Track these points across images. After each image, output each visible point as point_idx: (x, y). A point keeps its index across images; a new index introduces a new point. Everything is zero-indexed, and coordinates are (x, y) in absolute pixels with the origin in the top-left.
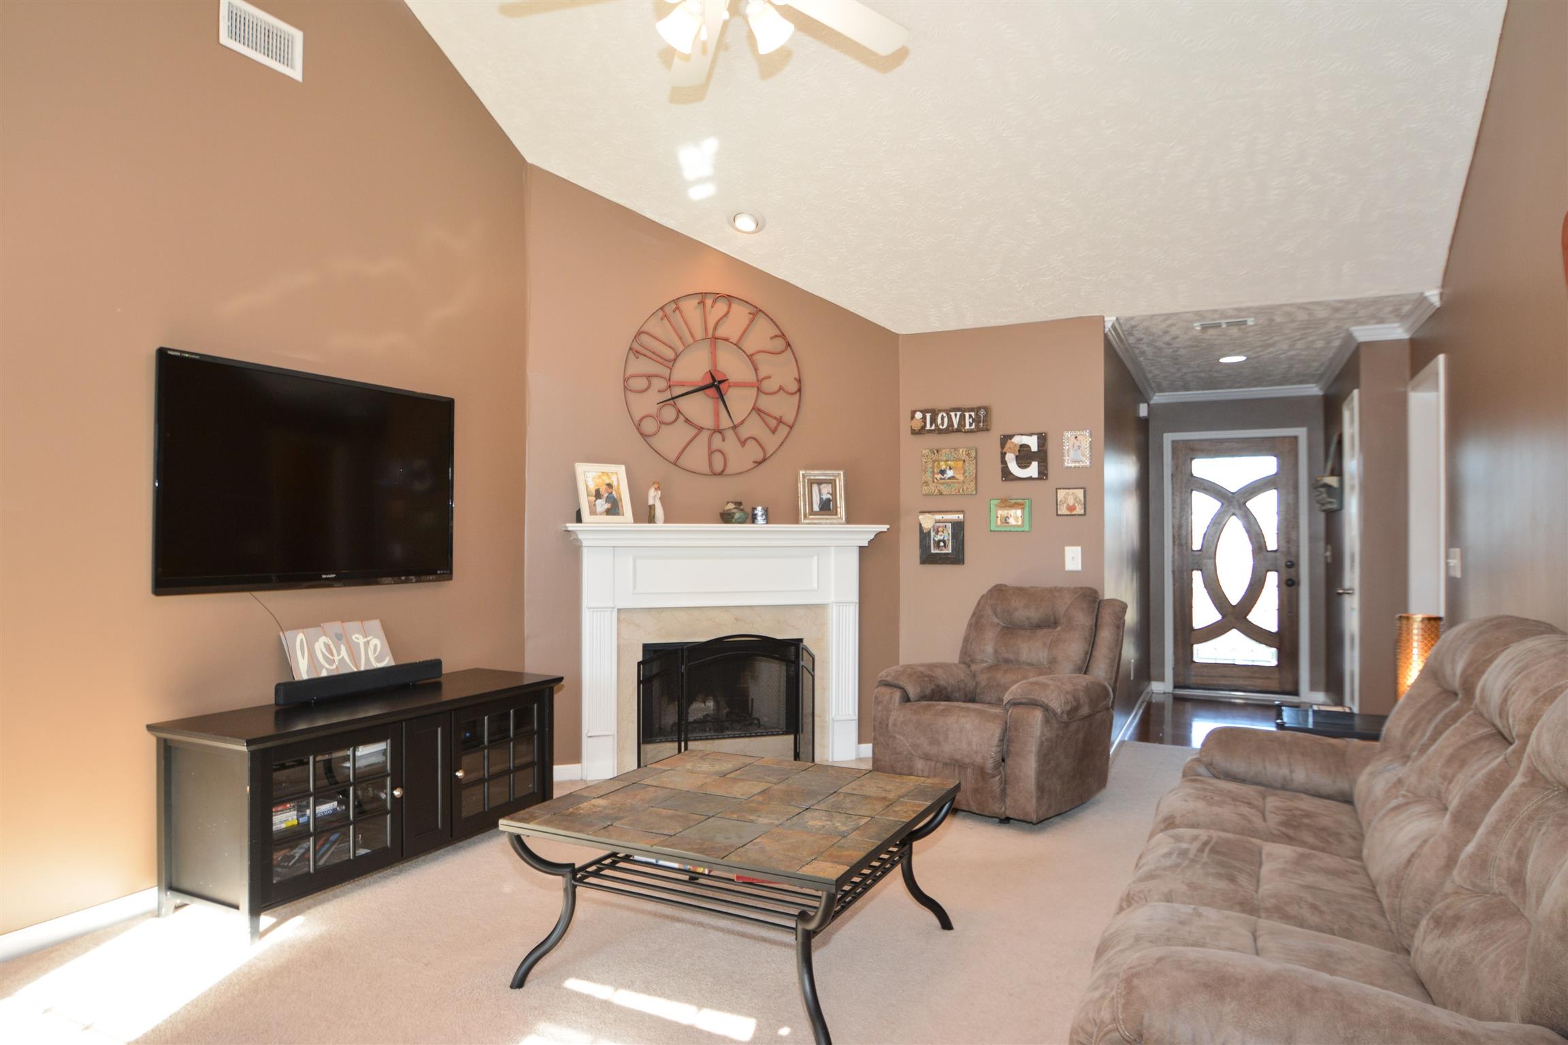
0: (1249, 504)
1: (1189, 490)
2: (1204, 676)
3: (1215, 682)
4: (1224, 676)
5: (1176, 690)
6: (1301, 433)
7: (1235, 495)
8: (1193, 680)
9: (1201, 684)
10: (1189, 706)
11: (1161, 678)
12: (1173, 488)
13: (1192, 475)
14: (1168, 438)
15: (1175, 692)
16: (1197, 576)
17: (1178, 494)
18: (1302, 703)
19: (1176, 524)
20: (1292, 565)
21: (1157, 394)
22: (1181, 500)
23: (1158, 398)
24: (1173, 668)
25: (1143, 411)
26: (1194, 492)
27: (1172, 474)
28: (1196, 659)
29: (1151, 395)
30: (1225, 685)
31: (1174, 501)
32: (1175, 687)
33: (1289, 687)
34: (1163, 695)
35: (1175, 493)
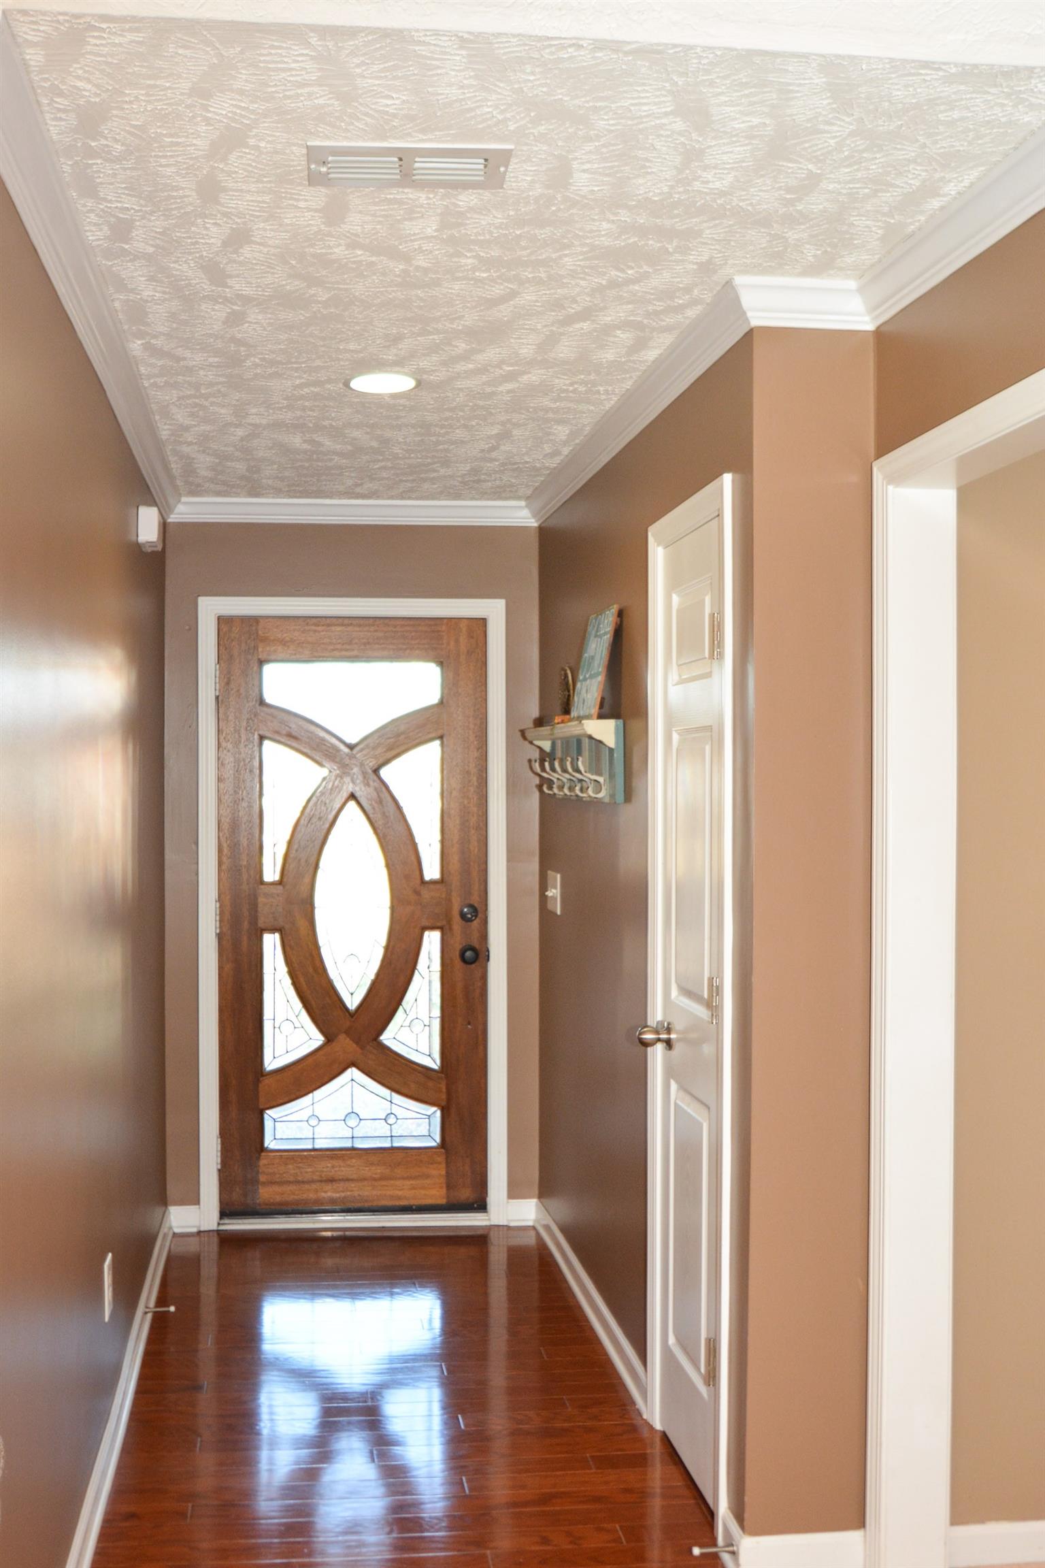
0: (384, 773)
1: (256, 737)
2: (289, 1183)
3: (312, 1196)
4: (332, 1180)
5: (226, 1221)
6: (493, 610)
7: (355, 751)
8: (266, 1194)
9: (280, 1204)
10: (255, 1261)
11: (193, 1198)
12: (219, 731)
13: (262, 702)
14: (211, 609)
15: (222, 1228)
16: (271, 943)
17: (230, 746)
18: (490, 1227)
19: (226, 821)
20: (476, 913)
21: (184, 499)
22: (237, 761)
23: (187, 510)
24: (219, 1171)
25: (147, 527)
26: (267, 744)
27: (217, 698)
28: (270, 1143)
29: (171, 501)
30: (333, 1201)
31: (220, 763)
32: (224, 1214)
33: (465, 1194)
34: (196, 1239)
35: (224, 744)
